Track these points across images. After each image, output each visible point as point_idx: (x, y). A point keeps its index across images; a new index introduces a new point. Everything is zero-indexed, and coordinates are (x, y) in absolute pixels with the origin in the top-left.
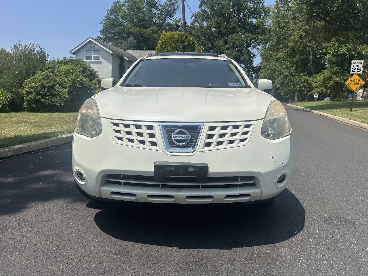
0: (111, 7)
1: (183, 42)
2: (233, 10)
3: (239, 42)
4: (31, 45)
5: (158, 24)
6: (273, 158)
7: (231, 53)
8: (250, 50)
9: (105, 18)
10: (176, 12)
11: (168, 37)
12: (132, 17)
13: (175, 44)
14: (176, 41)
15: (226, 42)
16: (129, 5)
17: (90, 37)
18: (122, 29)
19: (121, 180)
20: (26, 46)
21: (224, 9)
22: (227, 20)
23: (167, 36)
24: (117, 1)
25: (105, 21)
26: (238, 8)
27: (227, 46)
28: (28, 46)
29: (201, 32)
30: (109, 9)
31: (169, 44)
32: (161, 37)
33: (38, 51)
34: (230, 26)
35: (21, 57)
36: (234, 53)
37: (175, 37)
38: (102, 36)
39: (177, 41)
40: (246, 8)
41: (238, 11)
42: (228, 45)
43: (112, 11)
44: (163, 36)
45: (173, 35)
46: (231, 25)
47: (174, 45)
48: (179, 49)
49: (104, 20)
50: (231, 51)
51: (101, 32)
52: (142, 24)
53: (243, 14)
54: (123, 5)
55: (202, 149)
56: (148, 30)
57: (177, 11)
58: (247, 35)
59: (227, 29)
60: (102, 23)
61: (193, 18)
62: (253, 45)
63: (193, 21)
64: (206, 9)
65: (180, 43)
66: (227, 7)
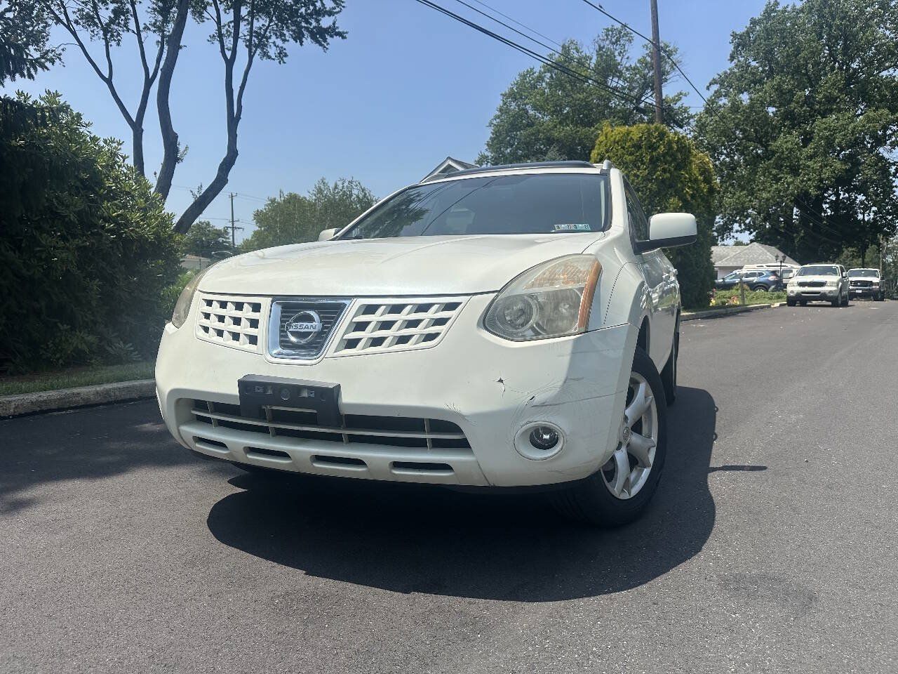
0: (510, 86)
1: (652, 147)
2: (830, 55)
3: (845, 135)
4: (346, 184)
5: (620, 111)
6: (501, 381)
7: (821, 167)
8: (886, 155)
9: (498, 113)
10: (668, 77)
11: (615, 139)
12: (558, 103)
13: (631, 154)
14: (634, 146)
15: (807, 140)
16: (552, 77)
17: (449, 158)
18: (533, 134)
19: (208, 413)
20: (336, 187)
21: (802, 55)
22: (813, 82)
23: (614, 137)
24: (527, 71)
25: (498, 120)
26: (846, 48)
27: (809, 150)
28: (340, 187)
29: (734, 118)
30: (507, 92)
31: (617, 155)
32: (597, 142)
33: (358, 197)
34: (819, 97)
35: (326, 209)
36: (831, 167)
37: (633, 136)
38: (489, 154)
39: (638, 146)
40: (870, 43)
41: (844, 54)
42: (811, 145)
43: (512, 96)
44: (604, 138)
45: (628, 133)
46: (821, 93)
47: (628, 158)
48: (641, 164)
49: (497, 117)
50: (822, 161)
51: (488, 145)
52: (581, 116)
53: (863, 60)
54: (540, 78)
55: (335, 352)
56: (593, 129)
57: (671, 76)
58: (871, 114)
59: (811, 105)
60: (491, 124)
61: (715, 87)
62: (893, 139)
63: (714, 95)
64: (750, 61)
65: (643, 150)
66: (810, 46)
